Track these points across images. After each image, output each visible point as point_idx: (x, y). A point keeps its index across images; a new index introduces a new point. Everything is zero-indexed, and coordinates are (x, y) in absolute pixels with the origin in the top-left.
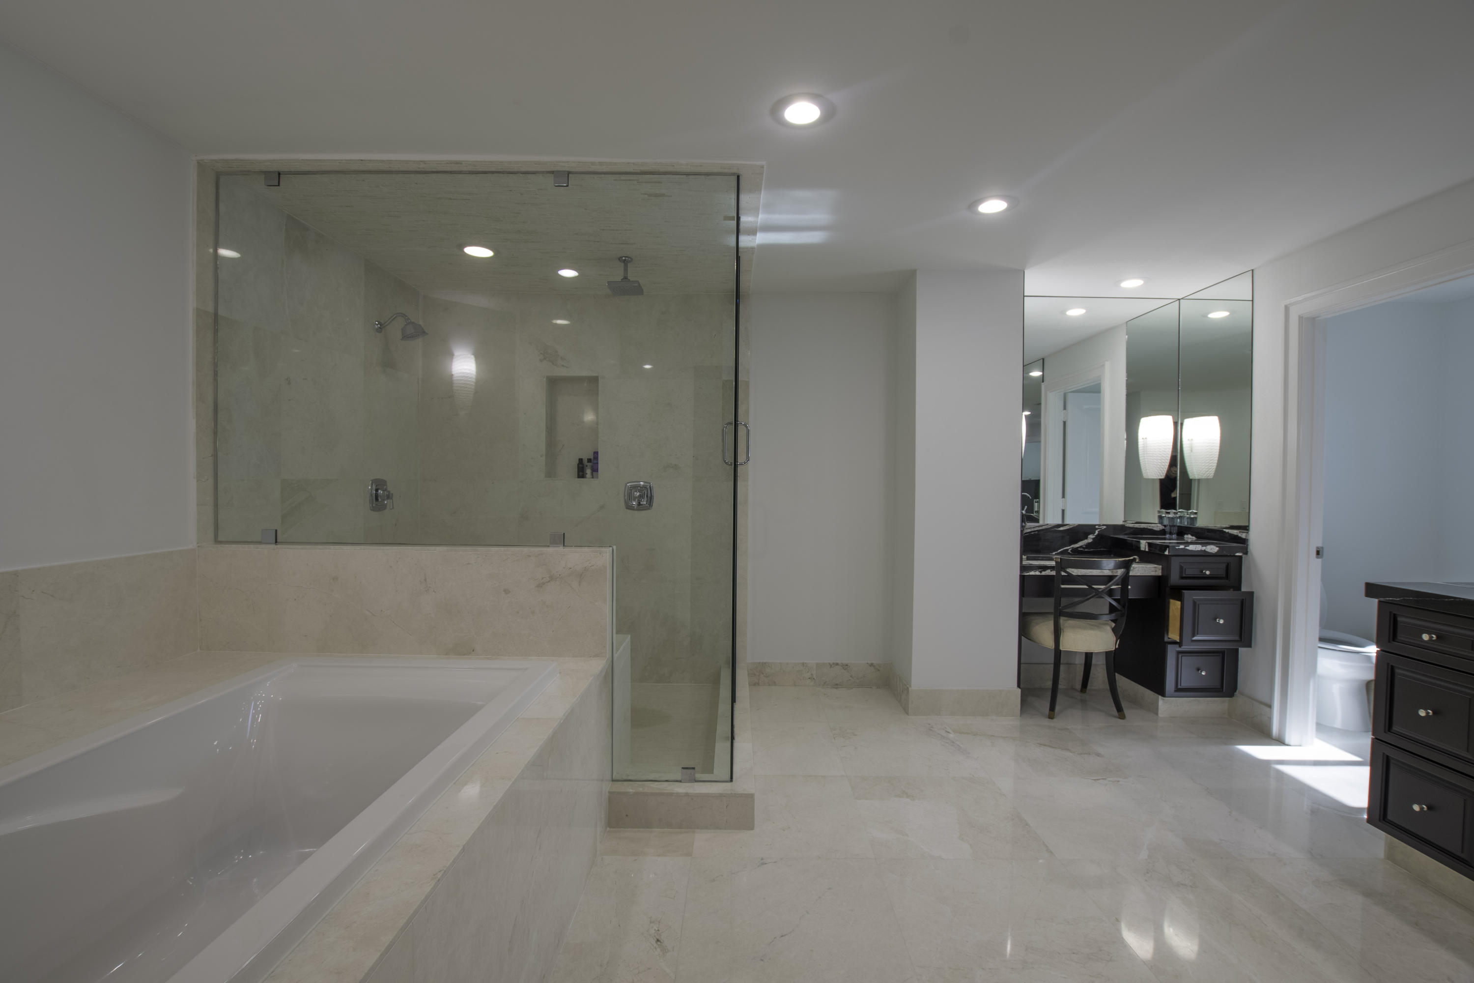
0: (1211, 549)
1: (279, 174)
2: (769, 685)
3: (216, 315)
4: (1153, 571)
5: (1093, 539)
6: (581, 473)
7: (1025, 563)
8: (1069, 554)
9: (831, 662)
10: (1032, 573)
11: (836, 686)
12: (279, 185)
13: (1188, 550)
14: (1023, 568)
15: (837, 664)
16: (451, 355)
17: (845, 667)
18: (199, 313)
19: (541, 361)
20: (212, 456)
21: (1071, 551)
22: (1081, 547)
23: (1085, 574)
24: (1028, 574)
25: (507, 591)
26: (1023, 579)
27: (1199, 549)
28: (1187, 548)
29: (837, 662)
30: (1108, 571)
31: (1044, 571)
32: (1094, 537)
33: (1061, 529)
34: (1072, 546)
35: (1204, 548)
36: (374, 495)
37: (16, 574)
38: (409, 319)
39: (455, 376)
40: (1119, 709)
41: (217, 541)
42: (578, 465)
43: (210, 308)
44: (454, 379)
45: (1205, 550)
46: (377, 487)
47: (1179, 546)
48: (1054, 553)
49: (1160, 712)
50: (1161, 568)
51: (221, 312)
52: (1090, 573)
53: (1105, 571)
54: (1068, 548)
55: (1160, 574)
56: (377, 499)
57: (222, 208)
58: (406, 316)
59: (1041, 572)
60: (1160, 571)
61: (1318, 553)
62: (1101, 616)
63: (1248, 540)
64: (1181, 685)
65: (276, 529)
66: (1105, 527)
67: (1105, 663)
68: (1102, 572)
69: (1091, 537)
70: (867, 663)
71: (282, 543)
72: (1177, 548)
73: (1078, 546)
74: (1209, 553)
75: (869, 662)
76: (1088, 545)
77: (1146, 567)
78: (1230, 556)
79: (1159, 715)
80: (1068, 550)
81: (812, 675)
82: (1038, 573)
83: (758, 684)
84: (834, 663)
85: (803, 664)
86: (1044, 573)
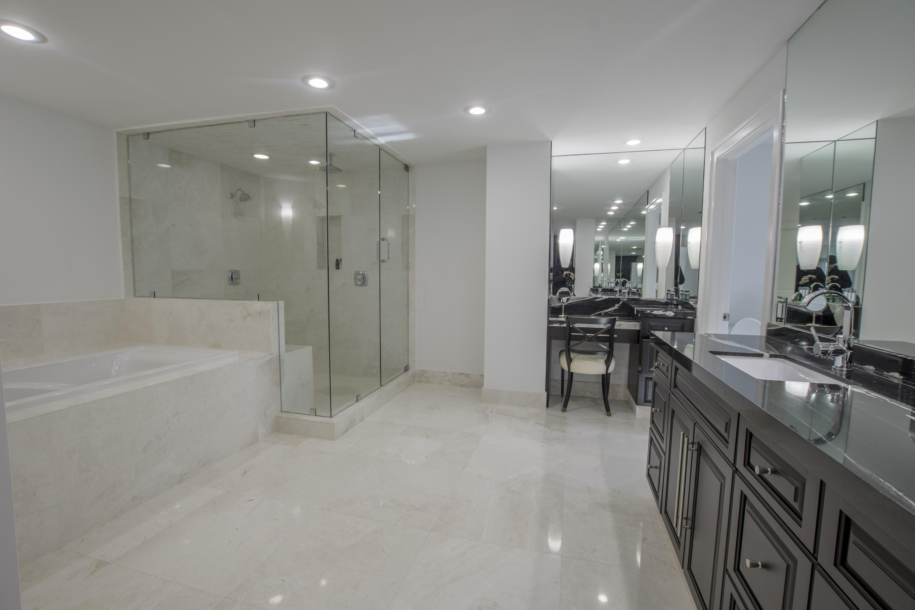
0: (669, 314)
1: (148, 134)
2: (427, 383)
3: (130, 198)
4: (634, 327)
5: (618, 307)
6: (337, 267)
7: (550, 319)
8: (602, 315)
9: (460, 372)
10: (555, 325)
11: (462, 386)
12: (148, 139)
13: (653, 314)
14: (549, 322)
15: (463, 374)
16: (281, 207)
17: (467, 375)
18: (121, 198)
19: (314, 209)
20: (131, 259)
21: (604, 314)
22: (610, 311)
23: (588, 327)
24: (552, 326)
25: (232, 320)
26: (549, 328)
27: (661, 314)
28: (652, 312)
29: (463, 373)
30: (603, 325)
31: (563, 324)
32: (619, 305)
33: (597, 300)
34: (604, 311)
35: (664, 313)
36: (230, 277)
37: (39, 305)
38: (243, 191)
39: (282, 217)
40: (608, 410)
41: (135, 296)
42: (336, 262)
43: (127, 195)
44: (282, 219)
45: (665, 314)
46: (232, 274)
47: (646, 311)
48: (592, 315)
49: (637, 414)
50: (639, 325)
51: (132, 197)
52: (592, 326)
53: (600, 325)
54: (602, 312)
55: (639, 329)
56: (232, 279)
57: (131, 150)
58: (242, 190)
59: (560, 325)
60: (639, 327)
61: (725, 317)
62: (598, 352)
63: (696, 308)
64: (648, 399)
65: (154, 291)
66: (627, 299)
67: (627, 384)
68: (600, 326)
69: (617, 306)
70: (480, 374)
71: (157, 297)
72: (645, 312)
73: (608, 311)
74: (668, 316)
75: (481, 374)
76: (615, 311)
77: (629, 324)
78: (683, 319)
79: (636, 416)
80: (601, 313)
81: (449, 379)
82: (558, 325)
83: (421, 382)
84: (461, 373)
85: (444, 372)
86: (562, 326)
